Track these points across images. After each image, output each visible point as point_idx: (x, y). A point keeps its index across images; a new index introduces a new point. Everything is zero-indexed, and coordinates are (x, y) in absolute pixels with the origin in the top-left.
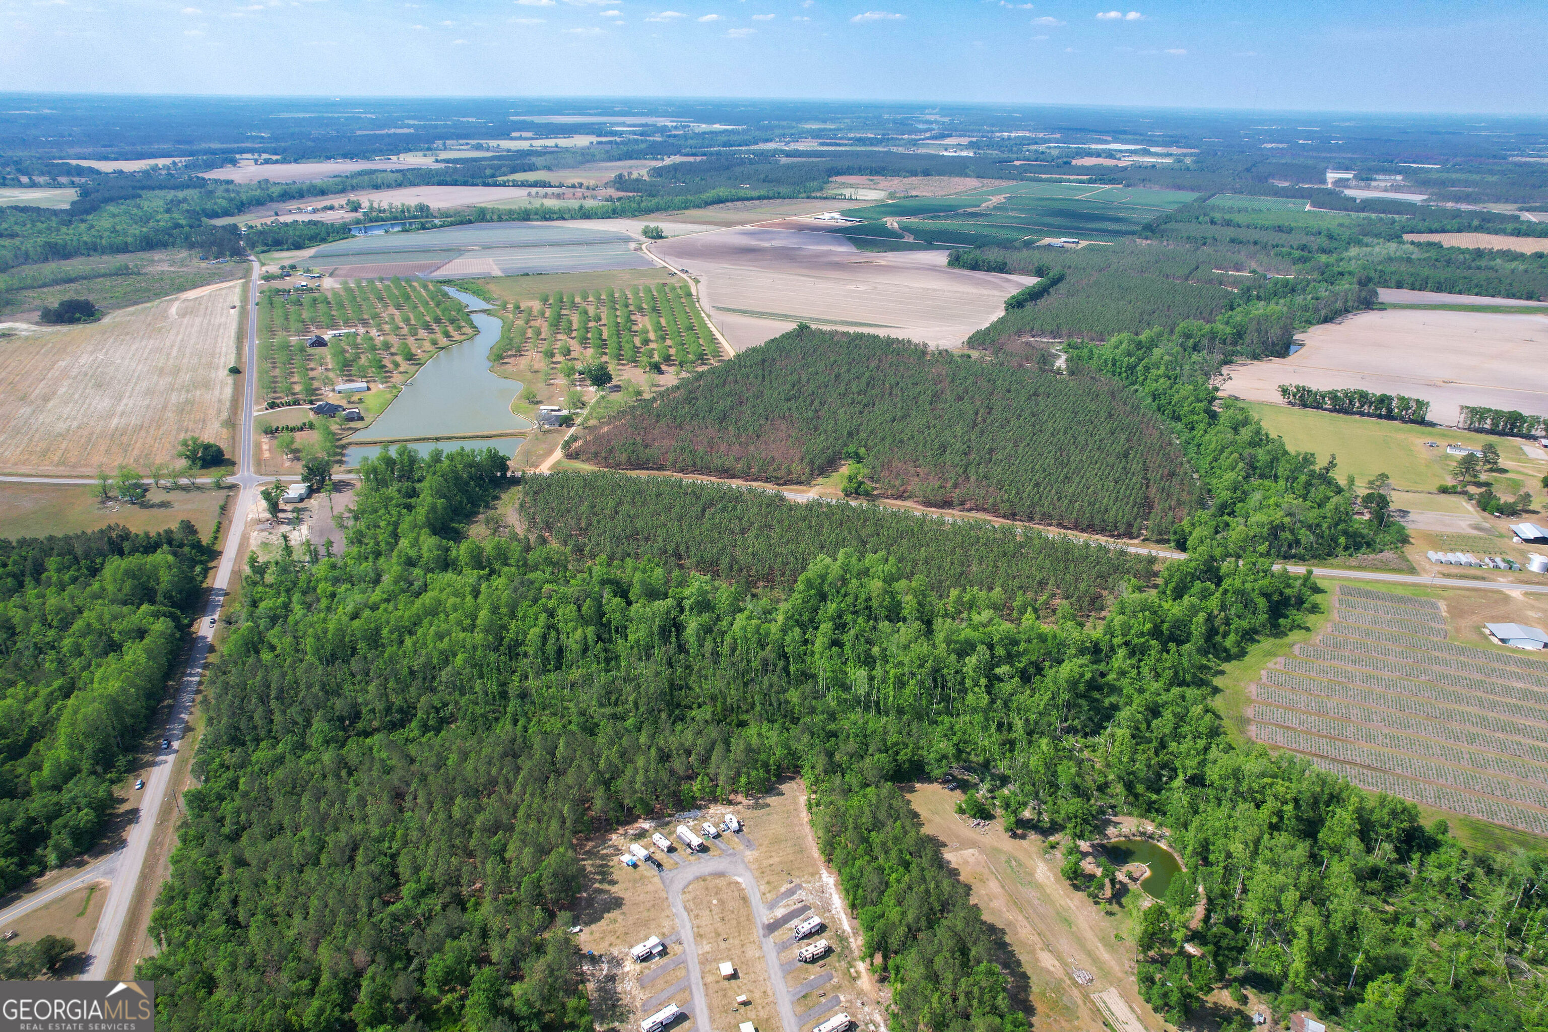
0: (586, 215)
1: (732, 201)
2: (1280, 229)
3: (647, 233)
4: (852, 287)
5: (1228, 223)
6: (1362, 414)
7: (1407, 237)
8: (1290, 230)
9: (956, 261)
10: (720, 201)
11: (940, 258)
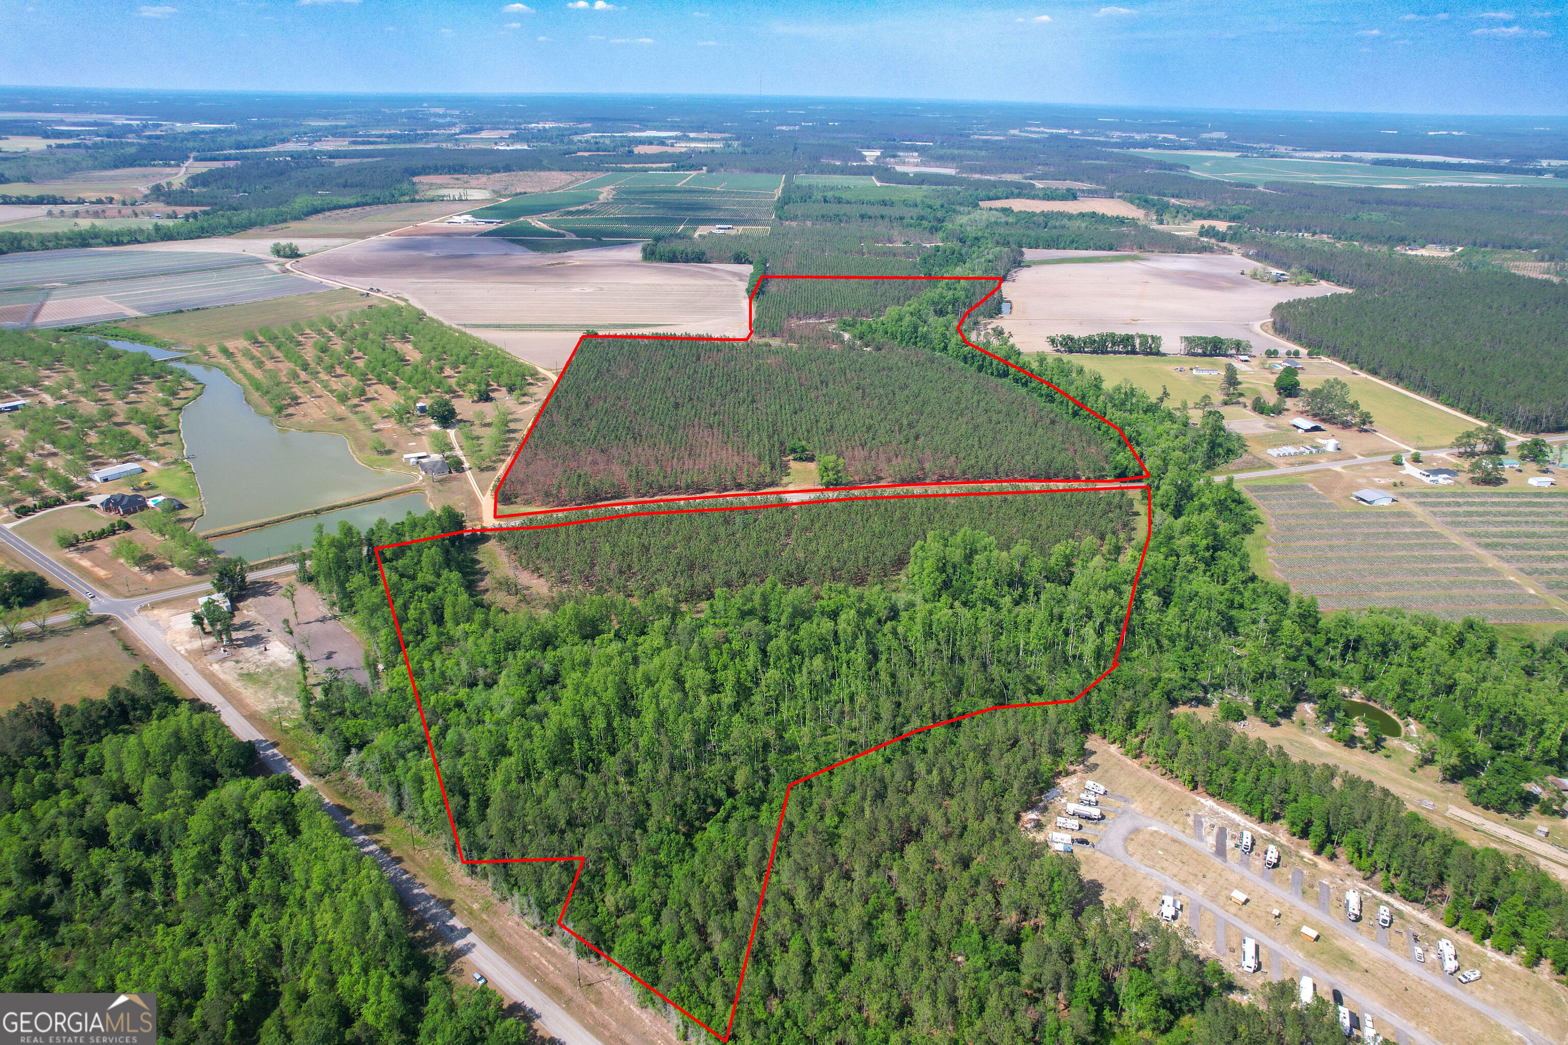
0: (167, 236)
1: (329, 210)
2: (884, 203)
3: (278, 251)
4: (577, 290)
5: (840, 201)
6: (1115, 353)
7: (983, 204)
8: (892, 204)
9: (650, 255)
10: (316, 211)
11: (634, 253)
